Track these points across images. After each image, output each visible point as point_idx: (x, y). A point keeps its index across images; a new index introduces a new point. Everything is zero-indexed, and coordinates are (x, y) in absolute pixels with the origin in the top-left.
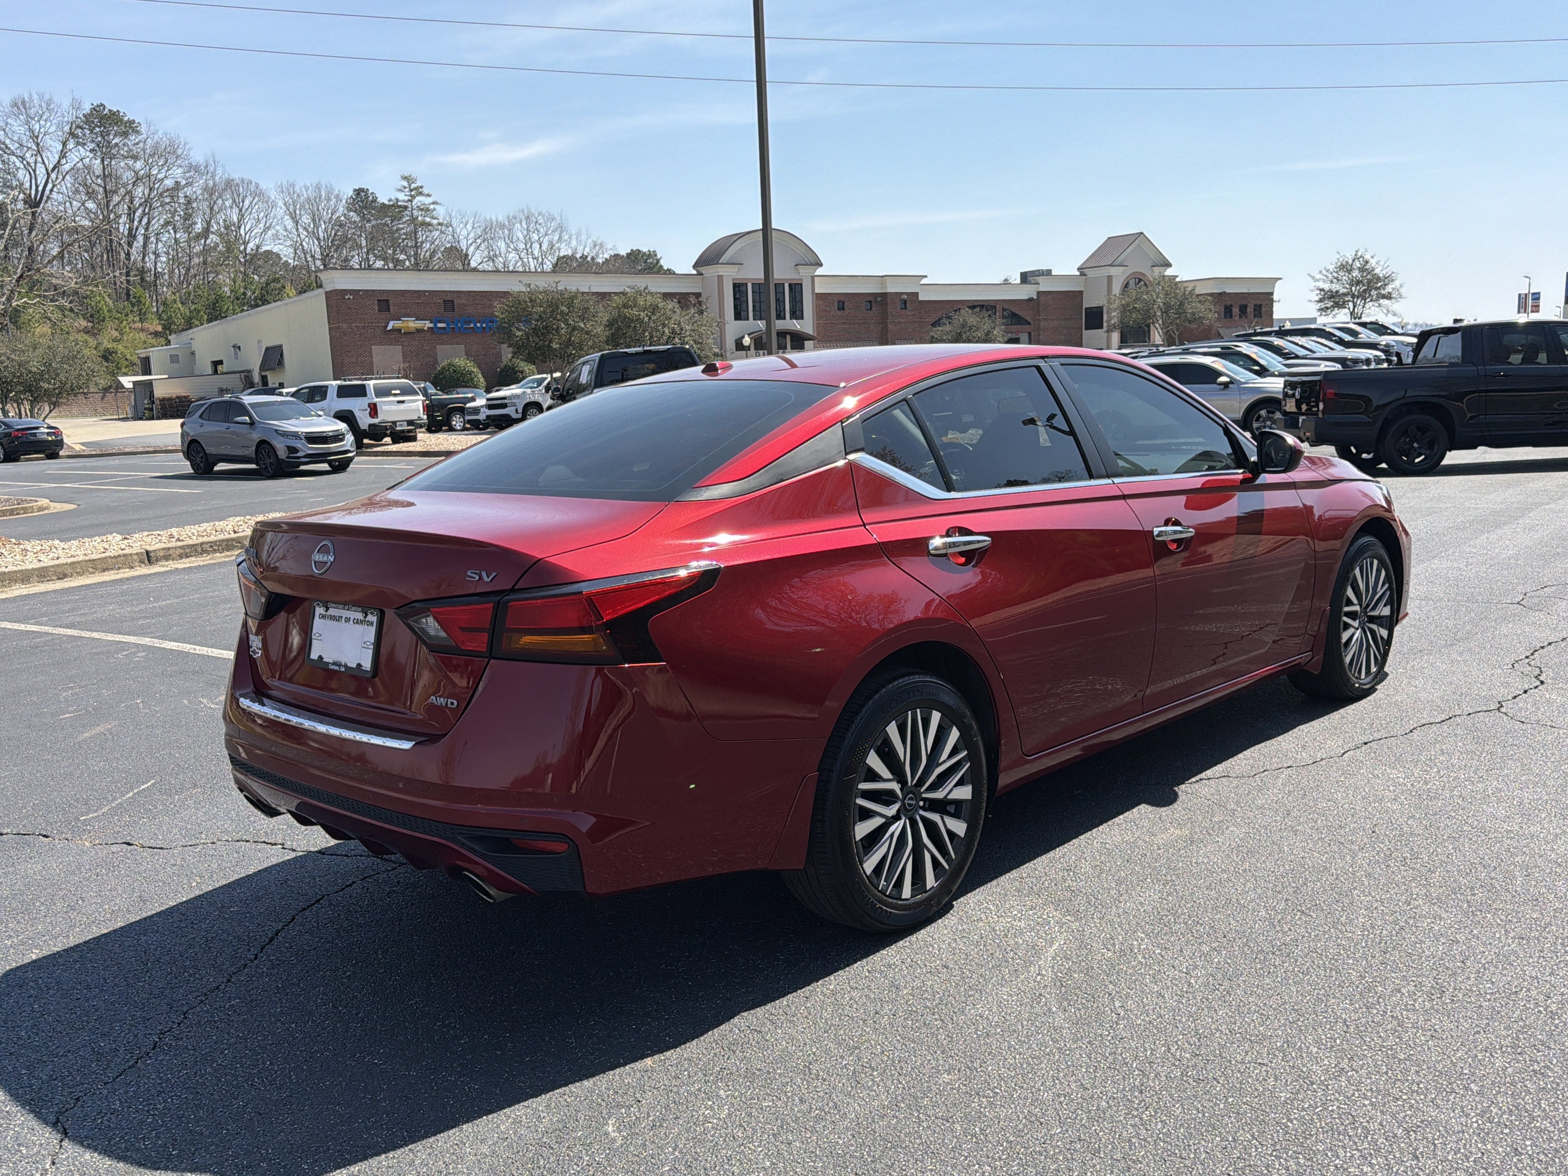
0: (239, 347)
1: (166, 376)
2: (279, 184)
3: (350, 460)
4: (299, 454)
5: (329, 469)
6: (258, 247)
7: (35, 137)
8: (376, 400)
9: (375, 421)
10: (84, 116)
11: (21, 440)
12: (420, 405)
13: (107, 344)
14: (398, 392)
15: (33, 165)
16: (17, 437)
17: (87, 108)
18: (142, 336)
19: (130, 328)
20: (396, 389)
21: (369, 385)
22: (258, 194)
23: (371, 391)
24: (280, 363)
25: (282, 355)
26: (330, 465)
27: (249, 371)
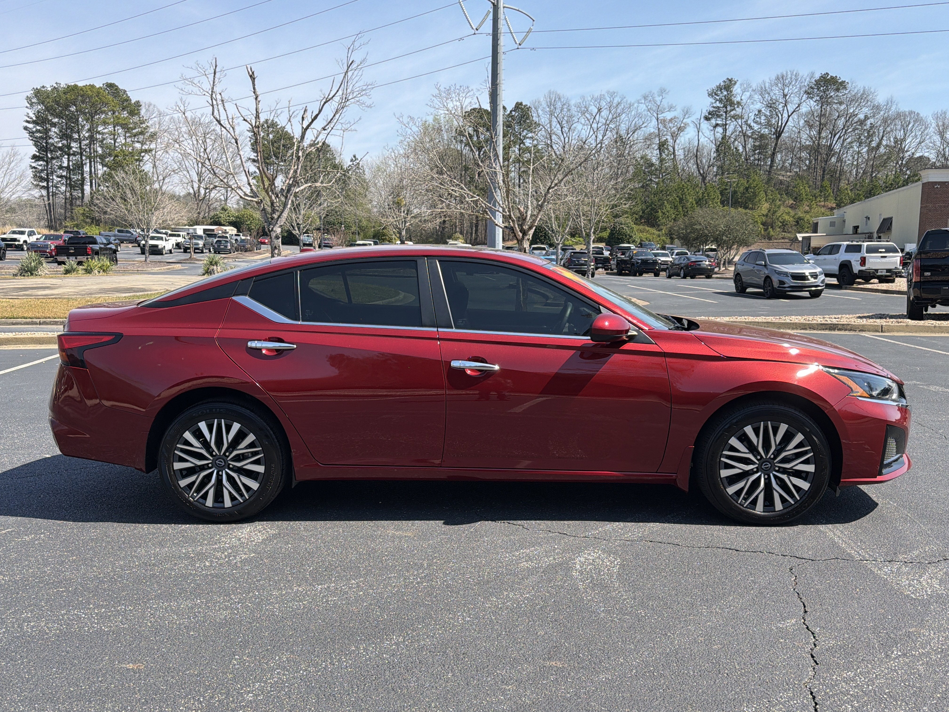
0: (869, 218)
1: (825, 234)
2: (936, 112)
3: (821, 291)
4: (785, 286)
5: (809, 296)
6: (913, 154)
7: (785, 96)
8: (866, 255)
9: (863, 268)
10: (816, 81)
11: (692, 267)
12: (898, 260)
13: (800, 214)
14: (884, 250)
15: (782, 112)
16: (691, 266)
17: (817, 76)
18: (823, 210)
19: (817, 205)
20: (882, 248)
21: (864, 245)
22: (918, 120)
23: (864, 249)
24: (889, 229)
25: (891, 224)
26: (810, 294)
27: (871, 233)
